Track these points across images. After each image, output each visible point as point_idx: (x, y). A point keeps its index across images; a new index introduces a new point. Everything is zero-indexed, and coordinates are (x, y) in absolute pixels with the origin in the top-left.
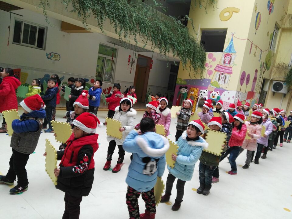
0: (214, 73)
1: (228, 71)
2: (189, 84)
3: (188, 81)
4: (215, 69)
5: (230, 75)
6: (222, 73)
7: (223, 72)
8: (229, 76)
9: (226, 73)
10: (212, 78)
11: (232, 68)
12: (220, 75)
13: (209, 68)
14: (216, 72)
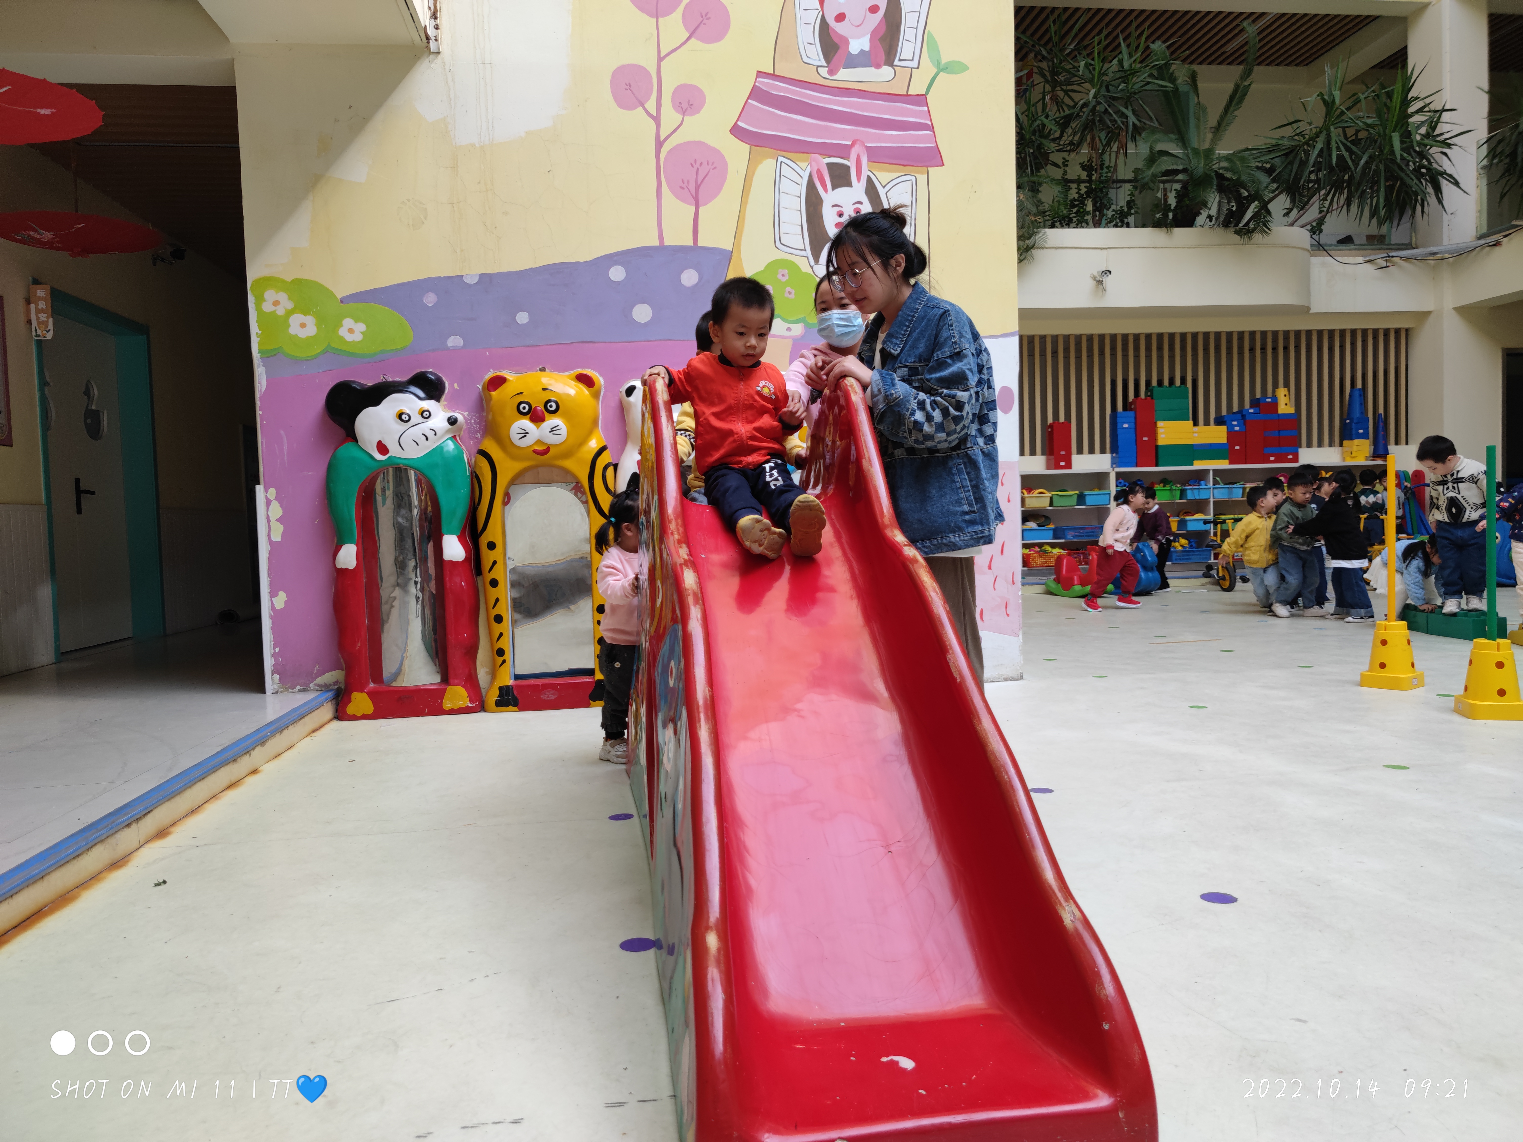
0: (748, 179)
1: (892, 138)
2: (454, 341)
3: (430, 299)
4: (736, 131)
5: (922, 178)
6: (830, 166)
7: (844, 151)
8: (915, 189)
9: (877, 156)
10: (738, 235)
11: (921, 100)
12: (811, 186)
13: (670, 117)
14: (767, 166)
